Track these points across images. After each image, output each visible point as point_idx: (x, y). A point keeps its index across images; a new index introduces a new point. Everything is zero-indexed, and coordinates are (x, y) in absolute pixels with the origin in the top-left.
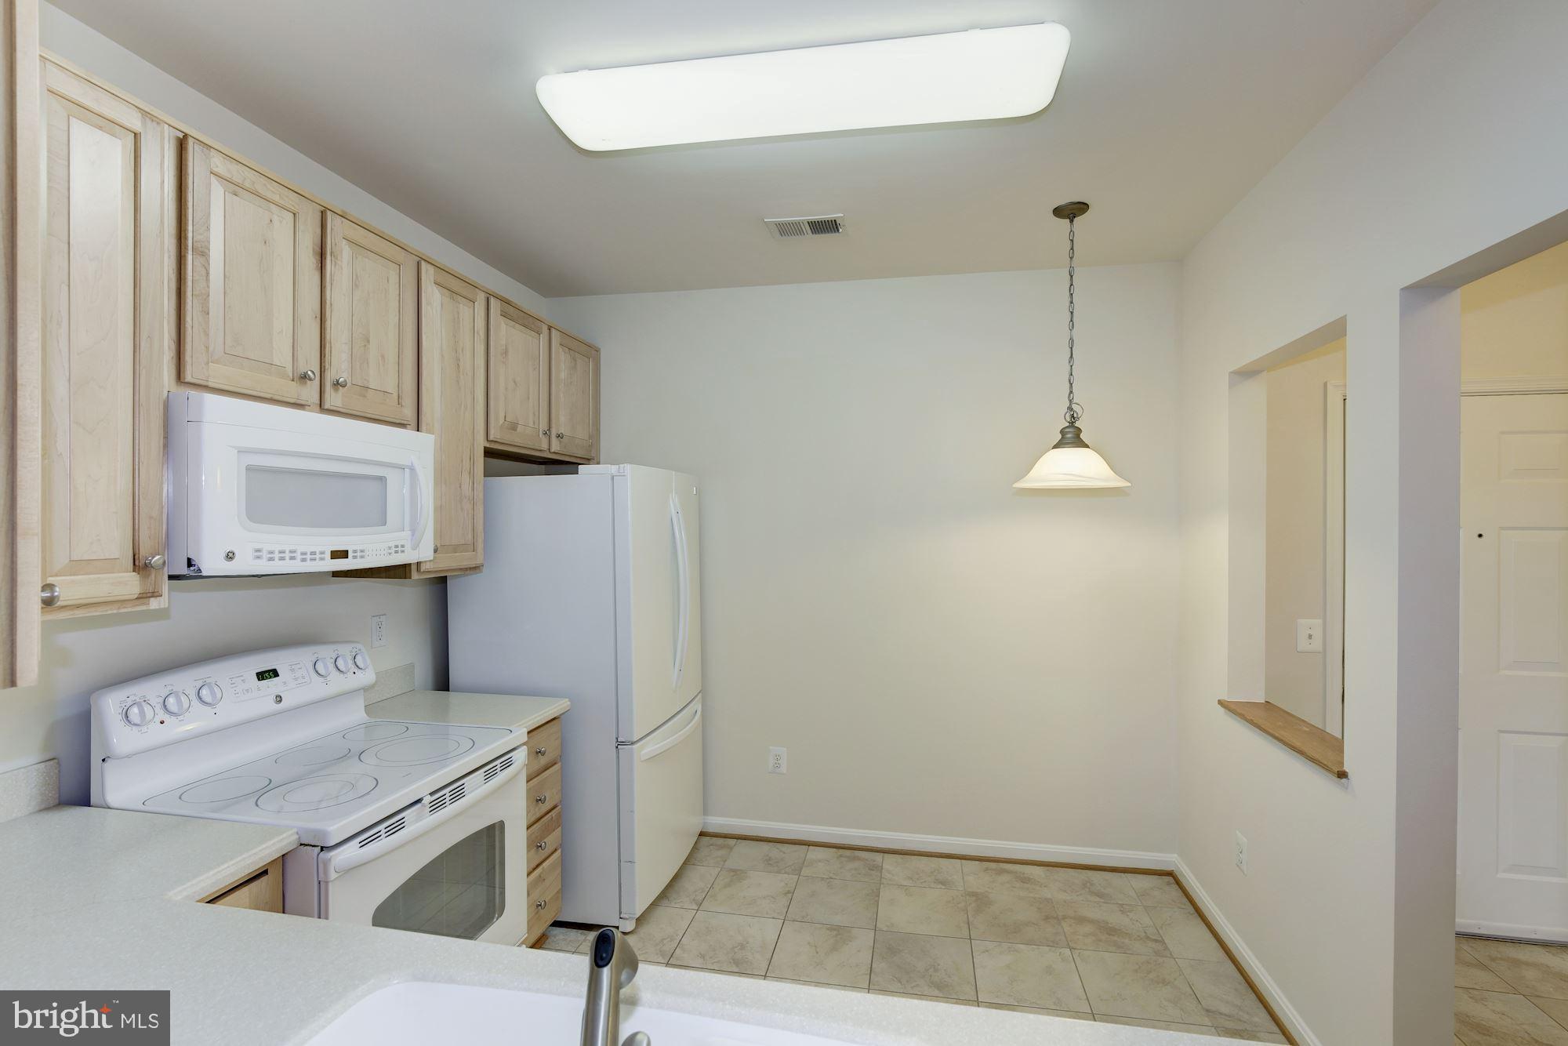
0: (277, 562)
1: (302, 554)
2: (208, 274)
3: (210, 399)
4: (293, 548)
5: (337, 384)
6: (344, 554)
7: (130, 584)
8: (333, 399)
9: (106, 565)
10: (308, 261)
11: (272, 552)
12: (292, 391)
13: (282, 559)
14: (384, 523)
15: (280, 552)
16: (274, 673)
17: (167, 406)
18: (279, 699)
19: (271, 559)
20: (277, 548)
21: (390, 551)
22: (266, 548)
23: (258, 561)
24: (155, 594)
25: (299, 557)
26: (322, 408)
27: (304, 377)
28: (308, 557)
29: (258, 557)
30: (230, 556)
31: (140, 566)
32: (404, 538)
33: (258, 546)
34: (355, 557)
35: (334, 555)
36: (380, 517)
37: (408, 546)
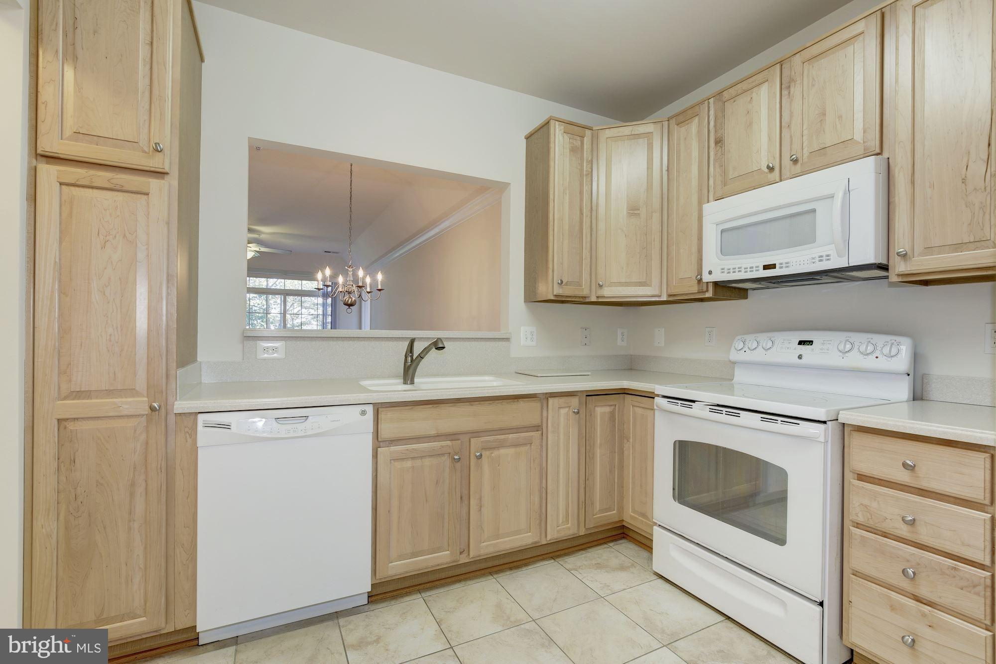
0: (749, 273)
1: (745, 269)
4: (739, 266)
6: (773, 266)
7: (694, 287)
9: (689, 280)
11: (729, 269)
12: (765, 178)
13: (734, 272)
14: (814, 241)
15: (733, 269)
16: (811, 343)
18: (800, 357)
19: (729, 273)
20: (731, 267)
21: (813, 261)
22: (726, 267)
23: (723, 274)
25: (743, 270)
28: (749, 270)
29: (723, 272)
30: (710, 273)
32: (831, 250)
33: (722, 267)
34: (781, 268)
35: (766, 267)
36: (809, 238)
37: (833, 253)
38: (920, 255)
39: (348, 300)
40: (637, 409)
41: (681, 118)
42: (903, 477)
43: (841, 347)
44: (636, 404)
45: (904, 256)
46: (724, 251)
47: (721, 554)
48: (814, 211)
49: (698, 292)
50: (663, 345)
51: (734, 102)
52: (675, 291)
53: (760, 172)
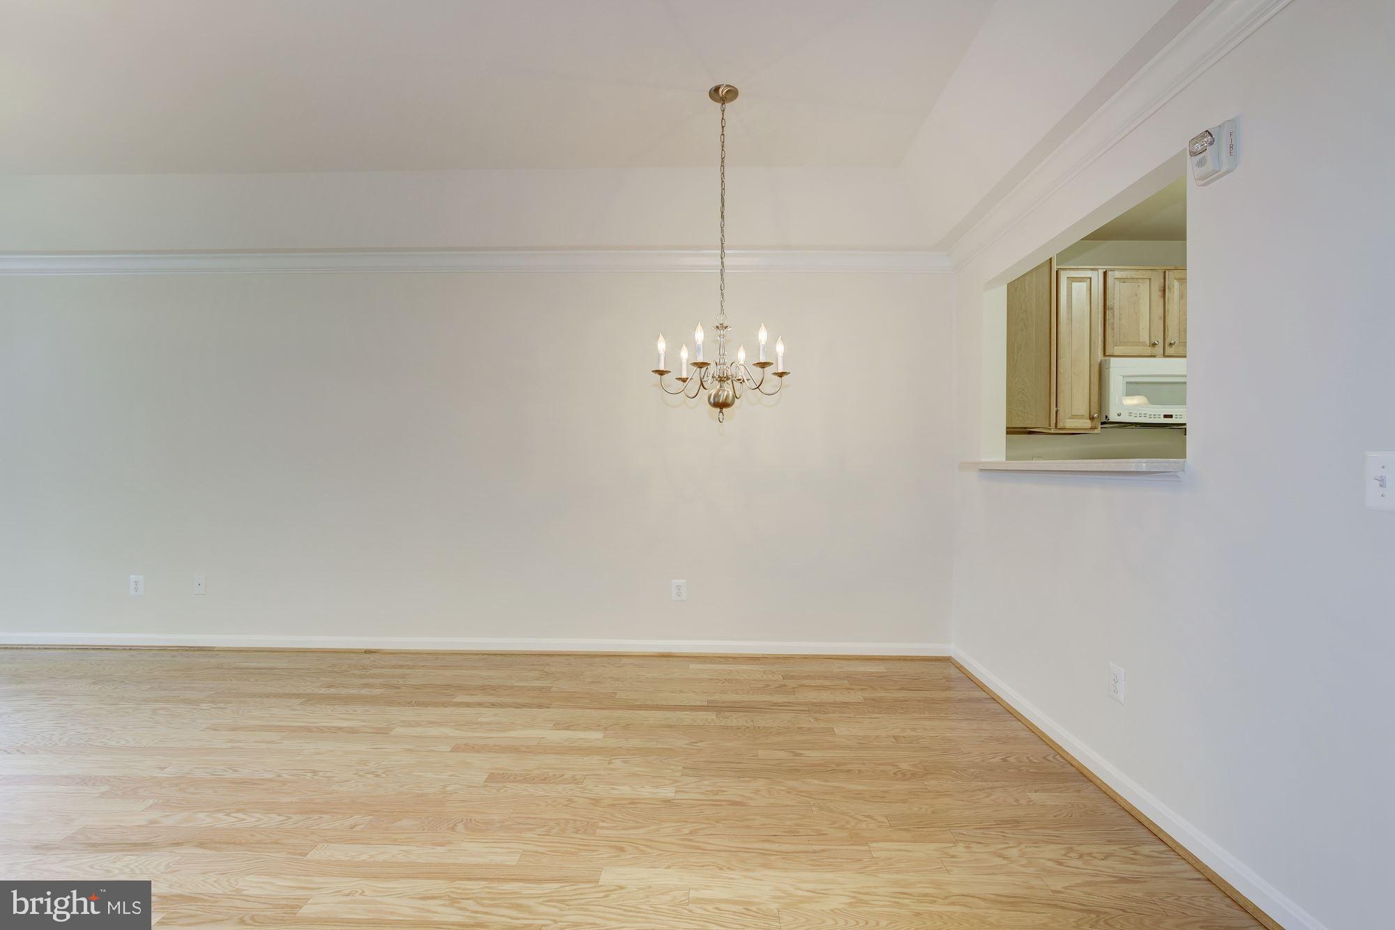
0: (1138, 418)
1: (1150, 415)
2: (1114, 315)
3: (1112, 359)
4: (1145, 412)
5: (1171, 344)
6: (1171, 416)
7: (1087, 424)
8: (1169, 351)
9: (1082, 417)
10: (1157, 294)
11: (1136, 414)
12: (1149, 351)
13: (1140, 417)
15: (1140, 414)
17: (1100, 365)
19: (1136, 416)
20: (1138, 412)
22: (1133, 412)
23: (1131, 417)
24: (1095, 428)
25: (1148, 416)
26: (1165, 356)
27: (1154, 345)
28: (1152, 416)
30: (1119, 415)
31: (1092, 418)
33: (1130, 411)
34: (1175, 418)
35: (1165, 416)
49: (1091, 428)
51: (1124, 282)
52: (1068, 426)
53: (1143, 344)
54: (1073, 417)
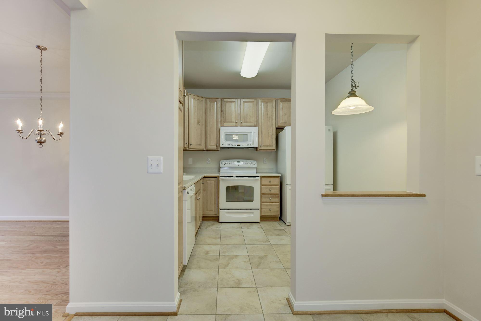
0: (229, 146)
2: (224, 113)
3: (223, 127)
5: (242, 122)
6: (239, 145)
7: (215, 148)
9: (214, 145)
11: (228, 144)
12: (235, 124)
16: (239, 162)
17: (220, 129)
21: (247, 145)
25: (232, 145)
26: (240, 126)
27: (236, 122)
29: (226, 145)
30: (223, 145)
31: (217, 146)
34: (241, 146)
35: (238, 145)
36: (246, 140)
37: (251, 144)
38: (263, 146)
39: (39, 140)
40: (208, 182)
41: (211, 100)
42: (269, 184)
43: (246, 163)
44: (208, 180)
45: (260, 146)
46: (227, 140)
47: (239, 209)
48: (247, 135)
49: (217, 149)
50: (192, 163)
51: (227, 103)
52: (209, 148)
53: (233, 122)
54: (211, 145)
